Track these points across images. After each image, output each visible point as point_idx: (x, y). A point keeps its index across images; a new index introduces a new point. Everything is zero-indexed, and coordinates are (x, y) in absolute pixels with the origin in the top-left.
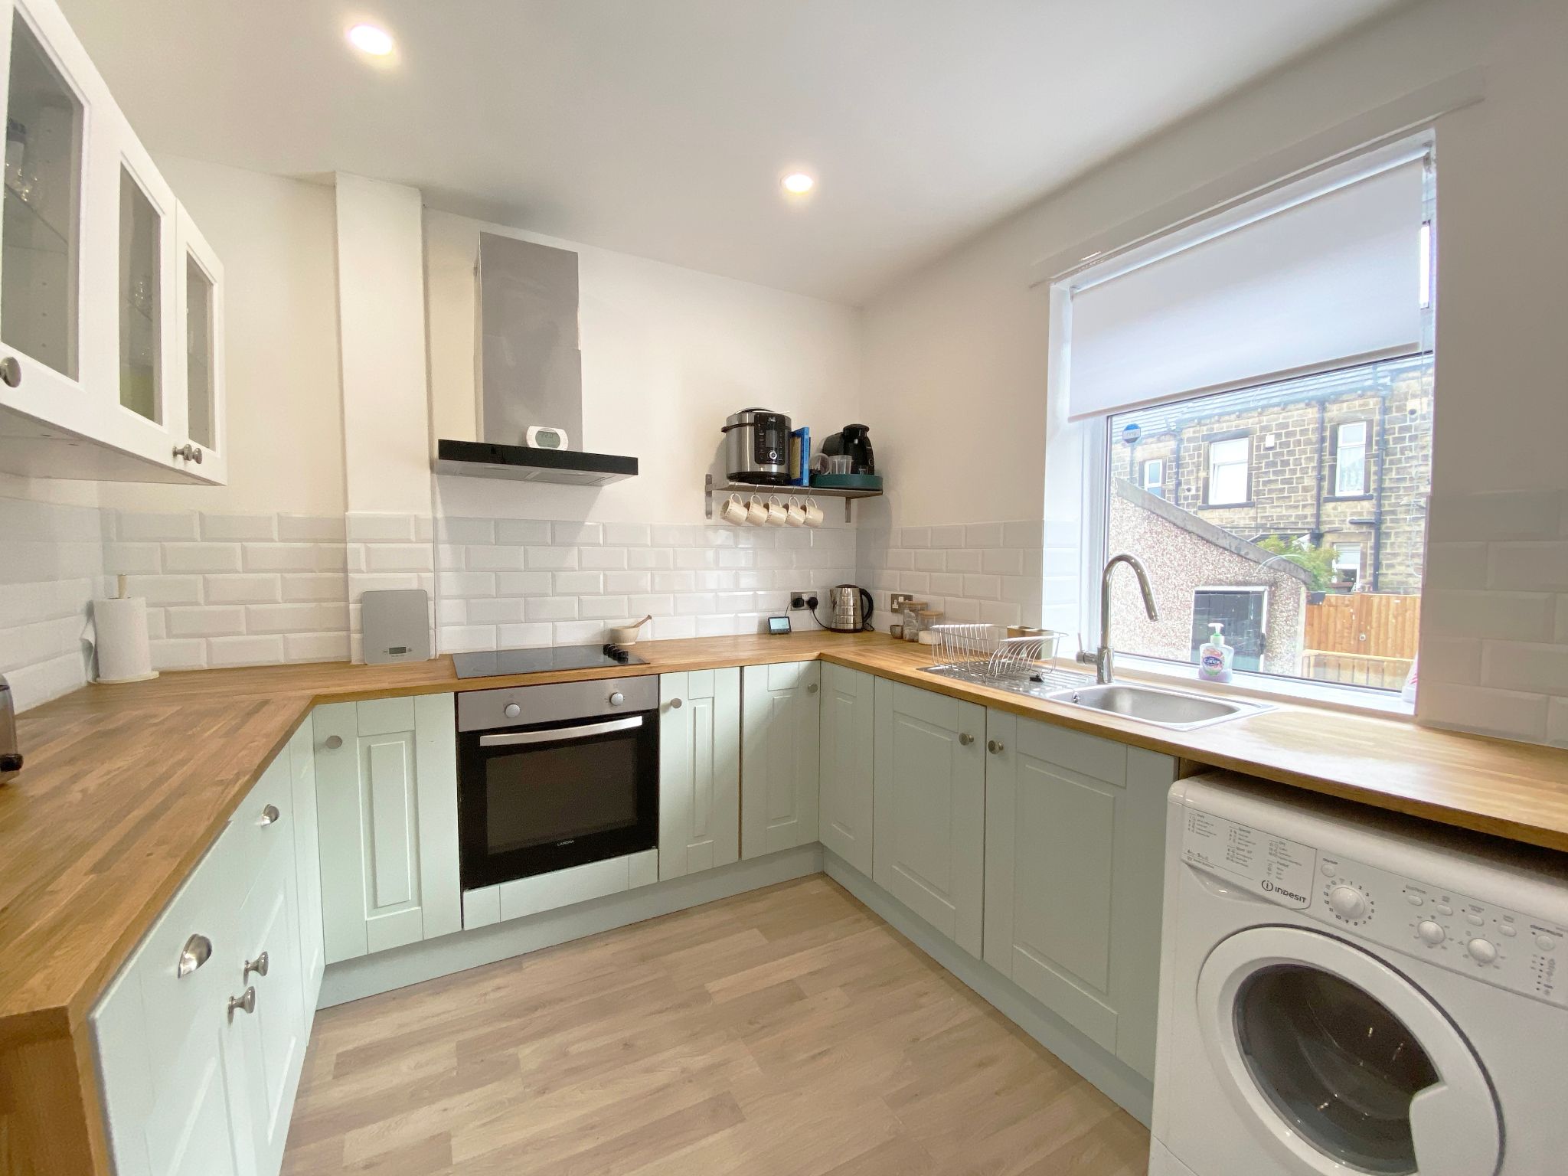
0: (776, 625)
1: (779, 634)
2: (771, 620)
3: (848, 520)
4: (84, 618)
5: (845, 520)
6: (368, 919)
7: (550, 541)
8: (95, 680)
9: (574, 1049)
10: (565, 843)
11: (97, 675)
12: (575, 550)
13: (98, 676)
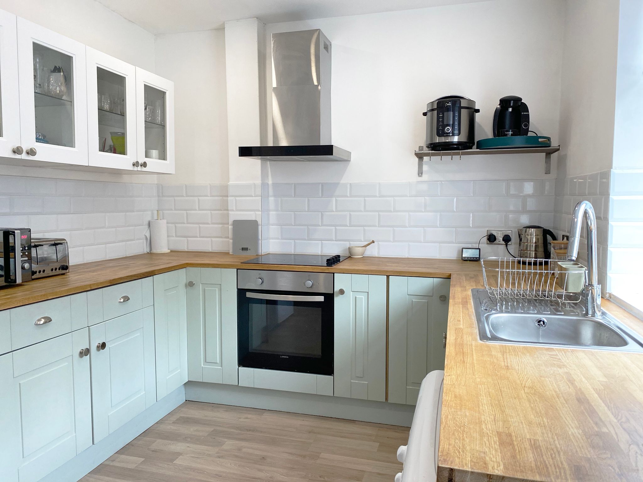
0: (467, 254)
1: (470, 261)
2: (464, 250)
3: (548, 172)
4: (147, 226)
5: (544, 172)
6: (203, 366)
7: (320, 195)
8: (150, 252)
9: (244, 450)
10: (284, 357)
11: (151, 249)
12: (334, 199)
13: (151, 251)
